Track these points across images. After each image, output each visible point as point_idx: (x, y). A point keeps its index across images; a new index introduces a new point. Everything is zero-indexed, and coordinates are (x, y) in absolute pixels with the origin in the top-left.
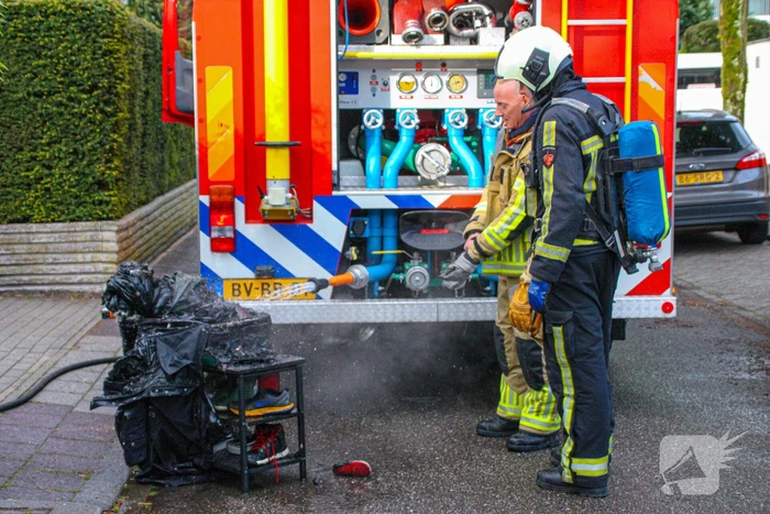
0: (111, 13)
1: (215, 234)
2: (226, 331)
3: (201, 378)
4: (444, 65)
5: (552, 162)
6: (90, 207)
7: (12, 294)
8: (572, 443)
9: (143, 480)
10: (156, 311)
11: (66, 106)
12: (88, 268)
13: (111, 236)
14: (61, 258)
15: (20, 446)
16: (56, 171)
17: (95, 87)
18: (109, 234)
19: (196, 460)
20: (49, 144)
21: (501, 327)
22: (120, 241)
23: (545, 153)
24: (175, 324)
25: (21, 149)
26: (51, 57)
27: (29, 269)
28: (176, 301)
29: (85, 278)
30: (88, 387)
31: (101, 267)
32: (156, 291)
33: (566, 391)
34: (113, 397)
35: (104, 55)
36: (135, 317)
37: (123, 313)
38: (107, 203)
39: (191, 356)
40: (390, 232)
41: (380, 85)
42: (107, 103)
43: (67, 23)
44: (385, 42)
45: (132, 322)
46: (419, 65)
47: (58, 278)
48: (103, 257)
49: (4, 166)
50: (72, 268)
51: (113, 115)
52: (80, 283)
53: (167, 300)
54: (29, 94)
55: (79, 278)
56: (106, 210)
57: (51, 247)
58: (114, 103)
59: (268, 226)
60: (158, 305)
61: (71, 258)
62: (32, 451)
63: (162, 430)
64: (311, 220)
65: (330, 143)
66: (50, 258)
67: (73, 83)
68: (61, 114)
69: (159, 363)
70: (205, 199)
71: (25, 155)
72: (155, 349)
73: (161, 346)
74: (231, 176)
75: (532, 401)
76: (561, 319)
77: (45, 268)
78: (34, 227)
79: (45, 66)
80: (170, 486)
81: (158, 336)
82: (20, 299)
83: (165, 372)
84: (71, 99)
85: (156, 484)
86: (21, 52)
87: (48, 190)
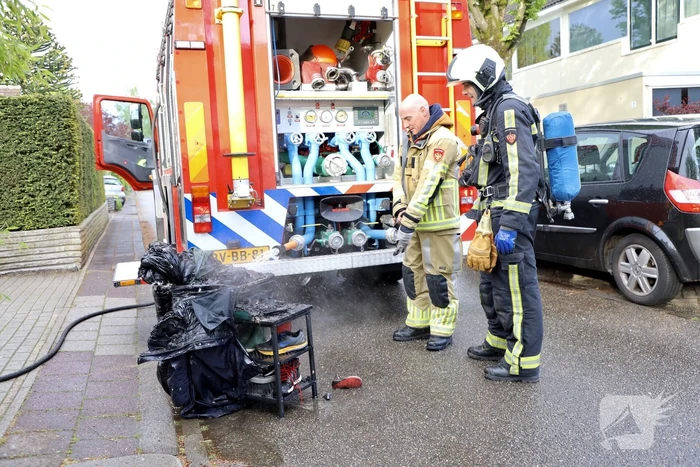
0: (68, 104)
1: (197, 221)
2: (247, 290)
3: (233, 330)
4: (333, 105)
5: (516, 140)
6: (61, 218)
7: (14, 274)
8: (521, 347)
9: (189, 415)
10: (185, 279)
11: (42, 159)
12: (62, 255)
13: (77, 234)
14: (45, 250)
15: (69, 395)
16: (38, 199)
17: (60, 147)
18: (74, 234)
19: (230, 393)
20: (32, 182)
21: (412, 268)
22: (81, 238)
23: (508, 133)
24: (204, 288)
25: (14, 186)
26: (31, 130)
27: (24, 259)
28: (198, 269)
29: (61, 261)
30: (96, 334)
31: (71, 254)
32: (183, 264)
33: (515, 310)
34: (159, 352)
35: (65, 128)
36: (169, 285)
37: (159, 284)
38: (72, 216)
39: (226, 313)
40: (311, 212)
41: (294, 118)
42: (68, 156)
43: (40, 109)
44: (298, 89)
45: (167, 289)
46: (318, 104)
47: (43, 262)
48: (72, 247)
49: (3, 197)
50: (52, 256)
51: (72, 163)
52: (58, 264)
53: (193, 269)
54: (17, 152)
55: (57, 261)
56: (72, 219)
57: (38, 244)
58: (72, 156)
59: (234, 212)
60: (186, 274)
61: (52, 249)
62: (81, 398)
63: (202, 374)
64: (262, 206)
65: (273, 154)
66: (37, 251)
67: (47, 145)
68: (39, 164)
69: (197, 320)
70: (189, 197)
71: (17, 189)
72: (192, 311)
73: (196, 307)
74: (206, 178)
75: (439, 316)
76: (516, 259)
77: (34, 257)
78: (25, 233)
79: (27, 136)
80: (213, 418)
81: (193, 299)
82: (20, 277)
83: (205, 328)
84: (46, 155)
85: (201, 418)
86: (10, 128)
87: (33, 210)
